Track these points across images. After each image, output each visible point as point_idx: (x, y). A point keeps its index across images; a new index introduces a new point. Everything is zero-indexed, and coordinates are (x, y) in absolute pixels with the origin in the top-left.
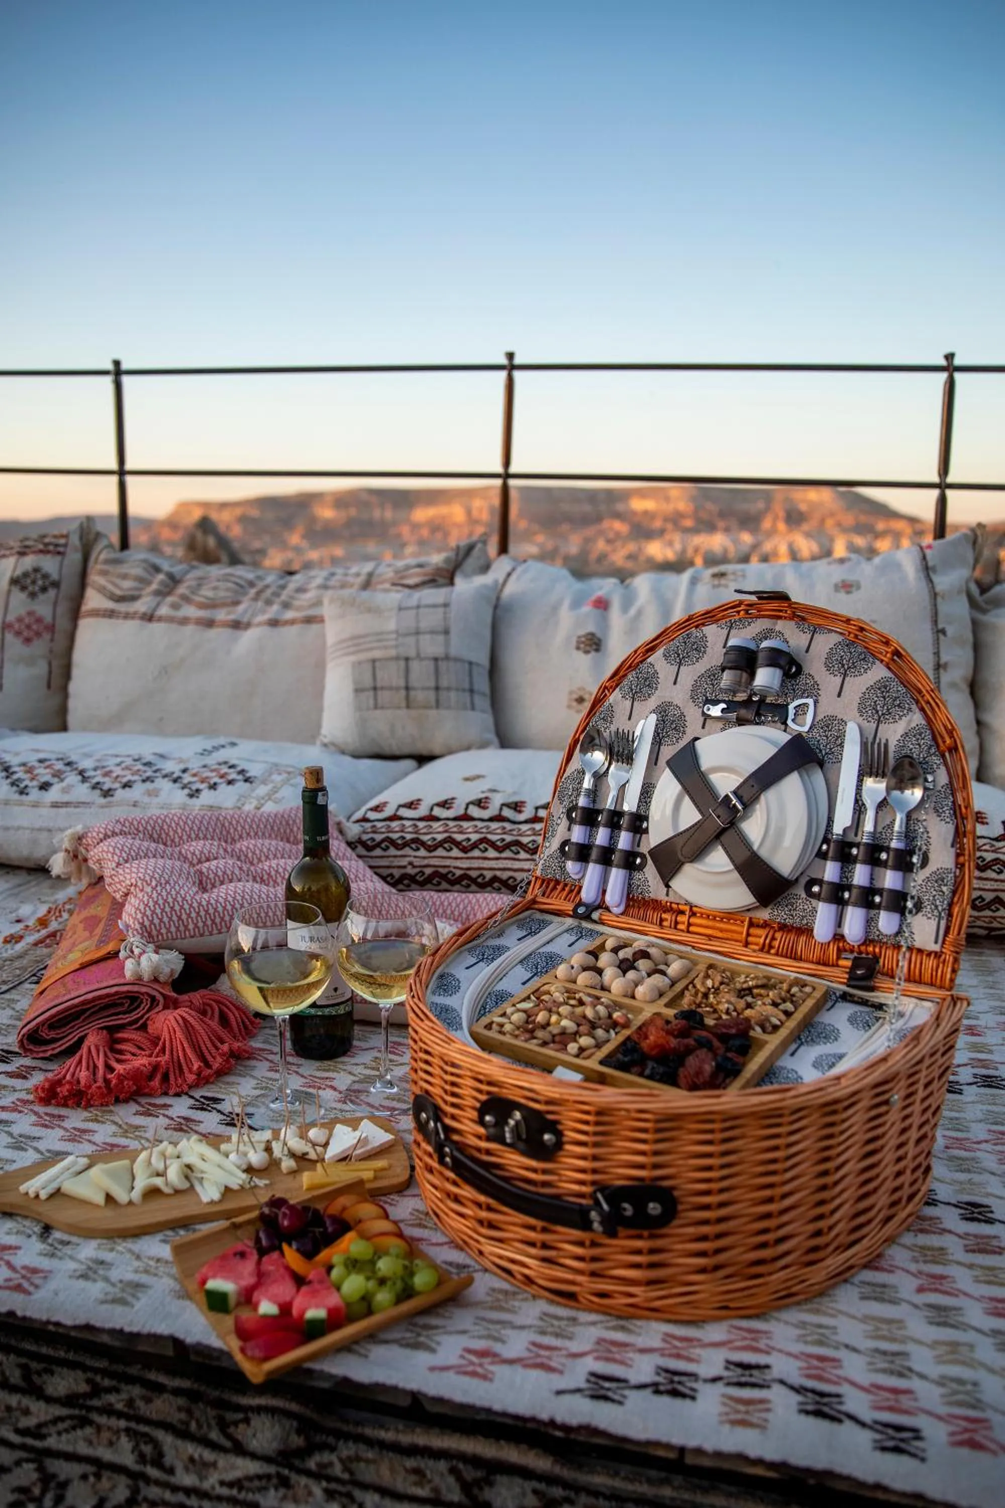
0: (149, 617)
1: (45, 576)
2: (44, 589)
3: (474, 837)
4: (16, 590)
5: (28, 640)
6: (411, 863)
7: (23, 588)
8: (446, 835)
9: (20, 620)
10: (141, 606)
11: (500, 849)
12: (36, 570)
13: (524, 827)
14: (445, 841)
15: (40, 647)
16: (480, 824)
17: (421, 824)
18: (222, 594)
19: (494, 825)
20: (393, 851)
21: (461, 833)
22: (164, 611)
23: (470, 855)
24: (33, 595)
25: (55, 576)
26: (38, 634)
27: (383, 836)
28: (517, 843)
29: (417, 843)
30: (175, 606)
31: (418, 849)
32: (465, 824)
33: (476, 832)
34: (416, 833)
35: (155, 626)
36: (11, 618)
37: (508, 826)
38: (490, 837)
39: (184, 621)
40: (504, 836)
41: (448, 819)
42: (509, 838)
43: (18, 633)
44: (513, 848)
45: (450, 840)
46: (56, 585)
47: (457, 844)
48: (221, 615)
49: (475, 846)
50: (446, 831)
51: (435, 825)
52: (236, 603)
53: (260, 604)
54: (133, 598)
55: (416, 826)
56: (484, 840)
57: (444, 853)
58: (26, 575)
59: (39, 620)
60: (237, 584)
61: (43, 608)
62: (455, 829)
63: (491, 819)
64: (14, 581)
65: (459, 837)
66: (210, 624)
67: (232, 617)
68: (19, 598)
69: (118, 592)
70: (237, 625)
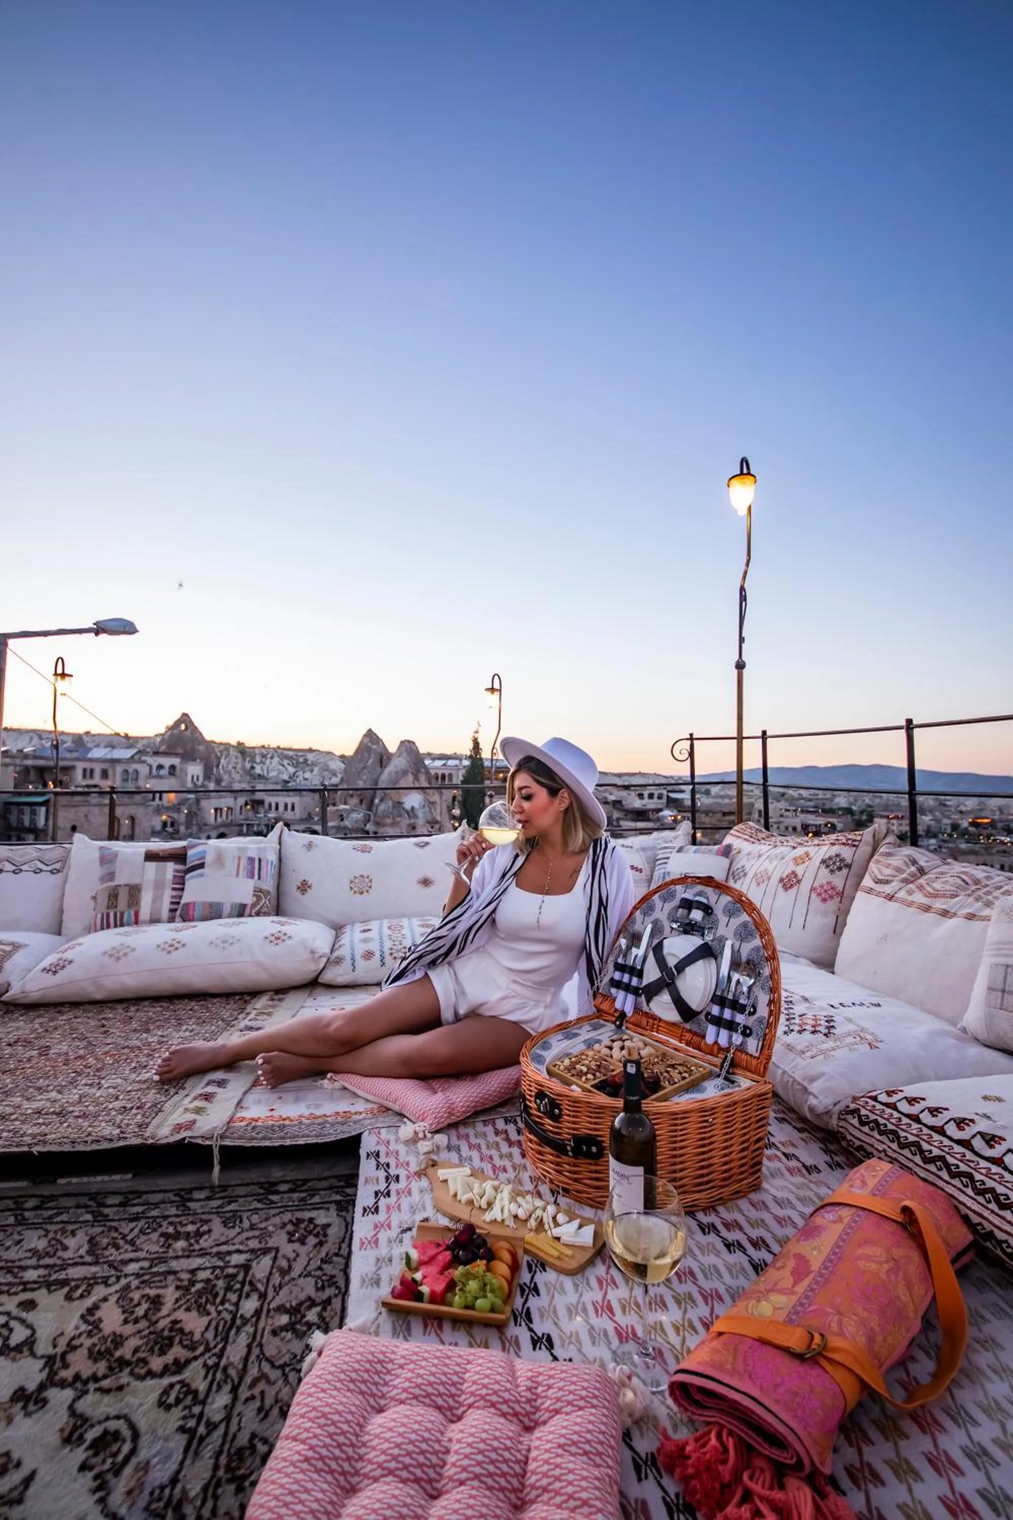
0: (891, 898)
1: (842, 860)
2: (840, 869)
3: (936, 1152)
4: (823, 867)
5: (824, 900)
6: (885, 1151)
7: (828, 866)
8: (916, 1139)
9: (822, 886)
10: (888, 889)
11: (953, 1175)
12: (837, 855)
13: (983, 1164)
14: (913, 1144)
15: (832, 905)
16: (946, 1142)
17: (905, 1120)
18: (948, 887)
19: (958, 1149)
20: (875, 1134)
21: (929, 1143)
22: (902, 894)
23: (927, 1166)
24: (832, 871)
25: (849, 861)
26: (831, 897)
27: (875, 1117)
28: (970, 1177)
29: (894, 1135)
30: (910, 893)
31: (893, 1141)
32: (936, 1137)
33: (938, 1148)
34: (897, 1126)
35: (891, 904)
36: (816, 884)
37: (969, 1155)
38: (948, 1157)
39: (910, 904)
40: (960, 1164)
41: (925, 1125)
42: (963, 1168)
43: (819, 895)
44: (964, 1180)
45: (917, 1145)
46: (849, 866)
47: (922, 1152)
48: (939, 904)
49: (933, 1160)
50: (917, 1136)
51: (915, 1126)
52: (954, 896)
53: (971, 899)
54: (887, 882)
55: (900, 1119)
56: (942, 1159)
57: (909, 1156)
58: (830, 858)
59: (833, 888)
60: (963, 880)
61: (838, 881)
62: (925, 1137)
63: (959, 1142)
64: (823, 862)
65: (925, 1146)
66: (927, 909)
67: (944, 907)
68: (824, 871)
69: (880, 877)
70: (945, 913)
